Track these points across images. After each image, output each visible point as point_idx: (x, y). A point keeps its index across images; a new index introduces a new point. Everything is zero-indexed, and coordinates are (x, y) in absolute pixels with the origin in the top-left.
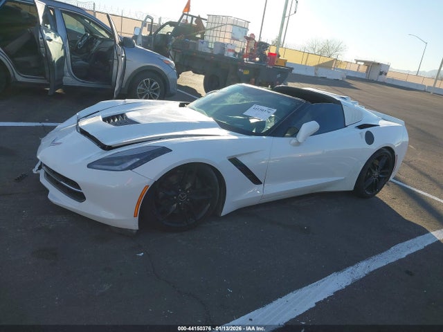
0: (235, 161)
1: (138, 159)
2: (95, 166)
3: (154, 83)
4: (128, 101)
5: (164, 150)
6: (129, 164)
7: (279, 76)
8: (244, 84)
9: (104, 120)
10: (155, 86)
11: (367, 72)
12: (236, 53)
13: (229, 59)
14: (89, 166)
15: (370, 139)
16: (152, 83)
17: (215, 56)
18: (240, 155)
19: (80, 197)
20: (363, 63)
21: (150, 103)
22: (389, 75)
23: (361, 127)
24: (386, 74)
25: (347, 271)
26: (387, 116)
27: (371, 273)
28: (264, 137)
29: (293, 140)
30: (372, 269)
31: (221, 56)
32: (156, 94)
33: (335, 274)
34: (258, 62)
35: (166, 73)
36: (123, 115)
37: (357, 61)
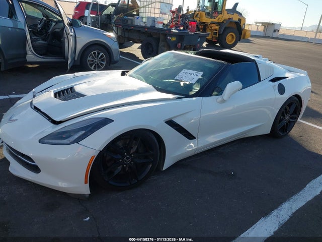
0: (171, 123)
1: (83, 132)
2: (46, 141)
3: (101, 54)
4: (77, 74)
5: (106, 121)
6: (76, 136)
7: (199, 40)
8: (173, 51)
9: (56, 95)
10: (102, 56)
11: (264, 31)
12: (164, 24)
13: (159, 29)
14: (41, 141)
15: (281, 90)
16: (99, 54)
17: (148, 28)
18: (175, 117)
19: (36, 169)
20: (261, 24)
21: (95, 75)
22: (281, 32)
23: (274, 80)
24: (278, 31)
25: (273, 214)
26: (292, 68)
27: (294, 214)
28: (194, 98)
29: (219, 98)
30: (294, 211)
31: (153, 27)
32: (102, 63)
33: (263, 219)
34: (182, 30)
35: (110, 46)
36: (72, 89)
37: (256, 23)
